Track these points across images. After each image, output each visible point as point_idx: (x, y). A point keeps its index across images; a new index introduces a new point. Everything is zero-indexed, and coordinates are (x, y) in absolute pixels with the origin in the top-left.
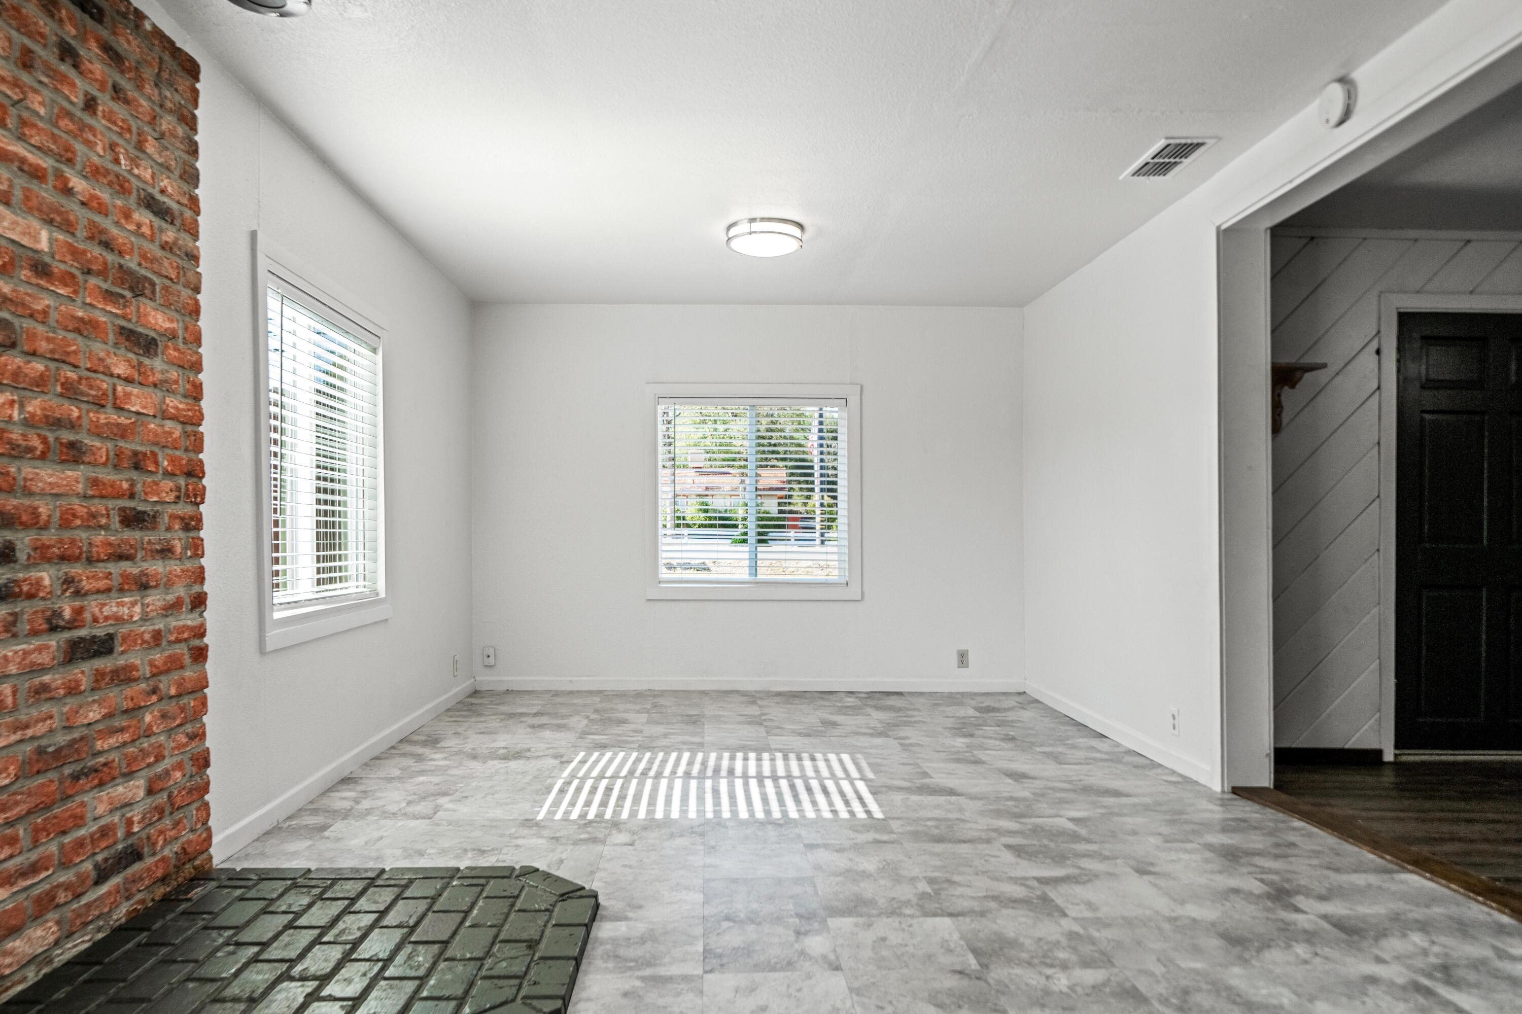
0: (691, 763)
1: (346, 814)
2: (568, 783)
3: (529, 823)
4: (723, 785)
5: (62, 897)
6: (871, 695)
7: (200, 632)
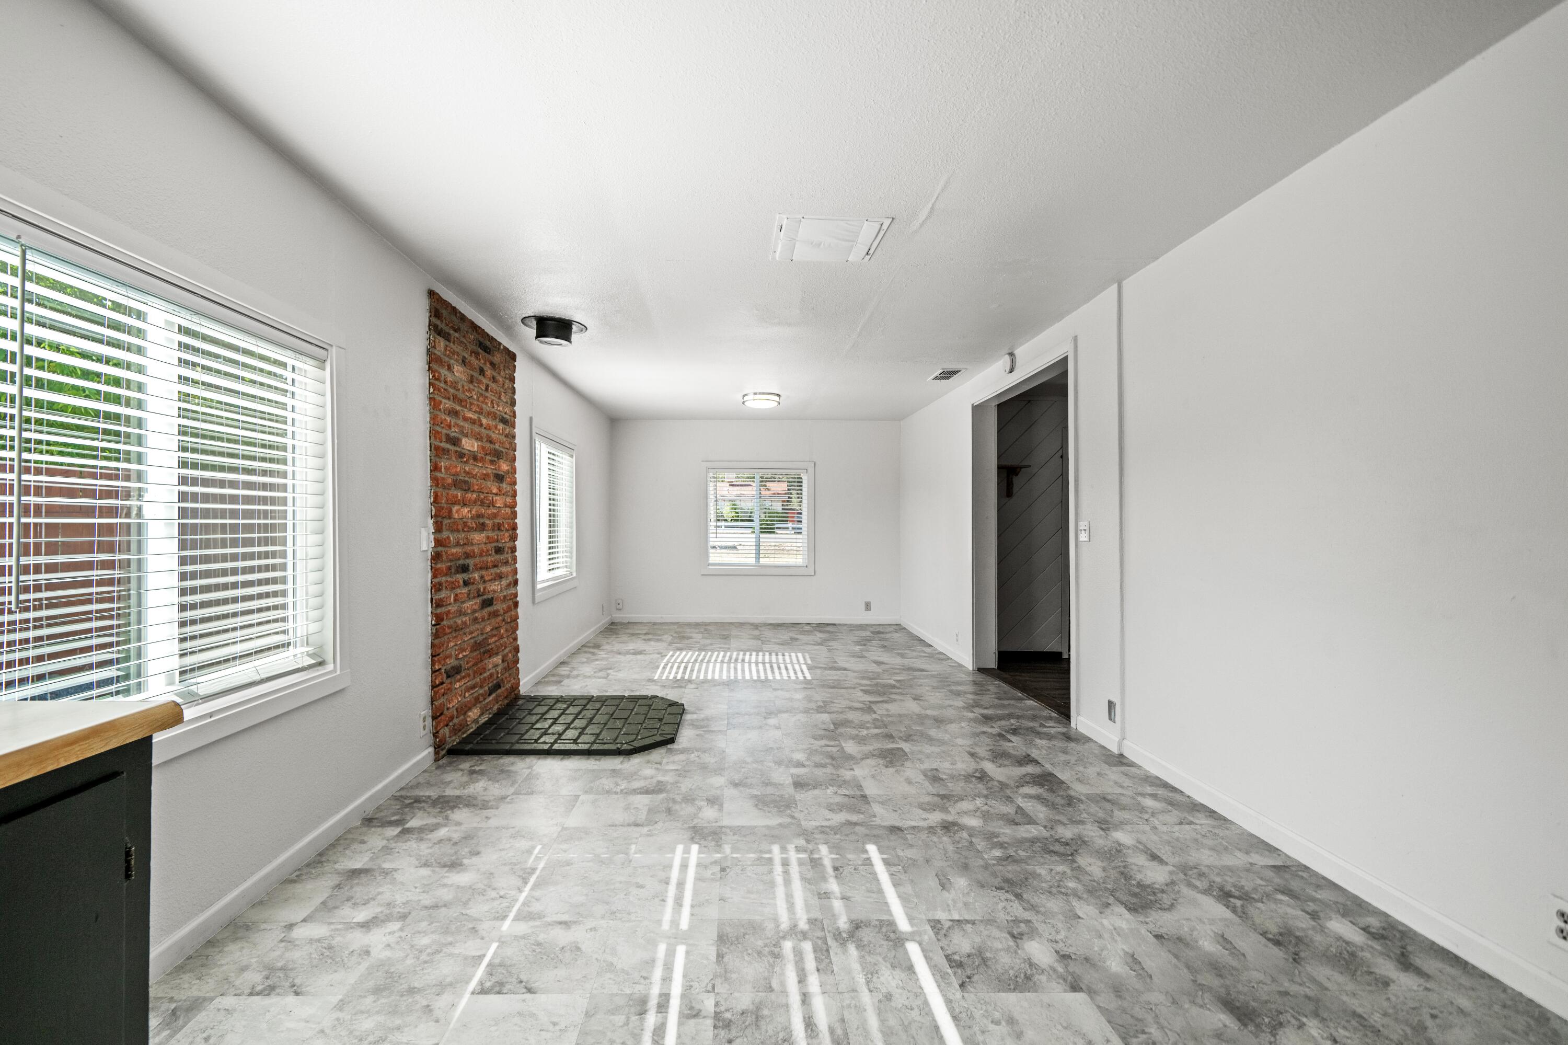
0: (724, 657)
1: (568, 677)
2: (667, 665)
3: (651, 680)
4: (739, 666)
5: (481, 699)
6: (819, 625)
7: (516, 595)
